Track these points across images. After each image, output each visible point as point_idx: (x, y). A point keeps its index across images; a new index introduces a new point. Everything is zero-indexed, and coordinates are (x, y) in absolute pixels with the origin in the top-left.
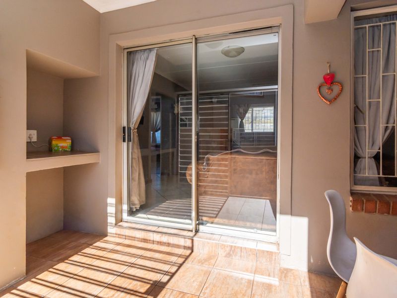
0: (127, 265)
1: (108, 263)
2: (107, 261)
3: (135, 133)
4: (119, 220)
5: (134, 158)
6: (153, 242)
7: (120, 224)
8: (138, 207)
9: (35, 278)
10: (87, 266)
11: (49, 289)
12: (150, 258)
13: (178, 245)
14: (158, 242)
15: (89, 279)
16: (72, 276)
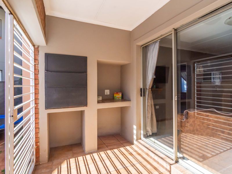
0: (131, 164)
1: (125, 159)
2: (125, 158)
3: (150, 91)
4: (138, 138)
5: (149, 106)
6: (151, 157)
7: (139, 140)
8: (151, 134)
9: (99, 152)
10: (116, 156)
11: (99, 159)
12: (144, 166)
13: (163, 166)
14: (153, 158)
15: (113, 162)
16: (109, 158)
